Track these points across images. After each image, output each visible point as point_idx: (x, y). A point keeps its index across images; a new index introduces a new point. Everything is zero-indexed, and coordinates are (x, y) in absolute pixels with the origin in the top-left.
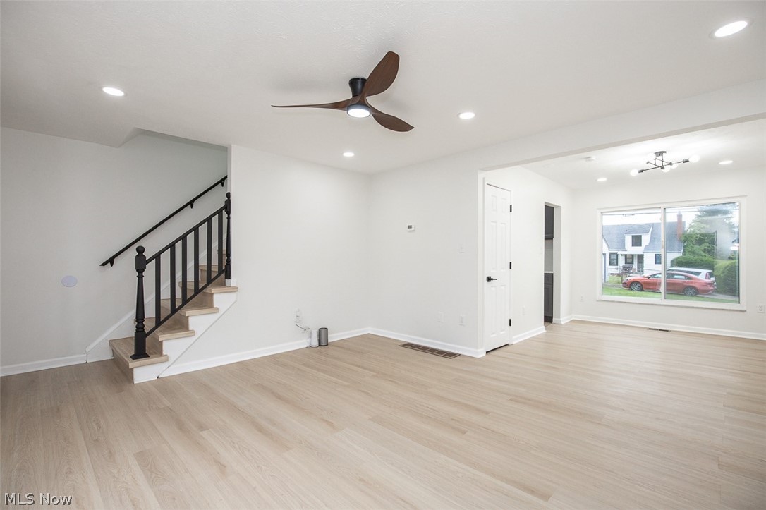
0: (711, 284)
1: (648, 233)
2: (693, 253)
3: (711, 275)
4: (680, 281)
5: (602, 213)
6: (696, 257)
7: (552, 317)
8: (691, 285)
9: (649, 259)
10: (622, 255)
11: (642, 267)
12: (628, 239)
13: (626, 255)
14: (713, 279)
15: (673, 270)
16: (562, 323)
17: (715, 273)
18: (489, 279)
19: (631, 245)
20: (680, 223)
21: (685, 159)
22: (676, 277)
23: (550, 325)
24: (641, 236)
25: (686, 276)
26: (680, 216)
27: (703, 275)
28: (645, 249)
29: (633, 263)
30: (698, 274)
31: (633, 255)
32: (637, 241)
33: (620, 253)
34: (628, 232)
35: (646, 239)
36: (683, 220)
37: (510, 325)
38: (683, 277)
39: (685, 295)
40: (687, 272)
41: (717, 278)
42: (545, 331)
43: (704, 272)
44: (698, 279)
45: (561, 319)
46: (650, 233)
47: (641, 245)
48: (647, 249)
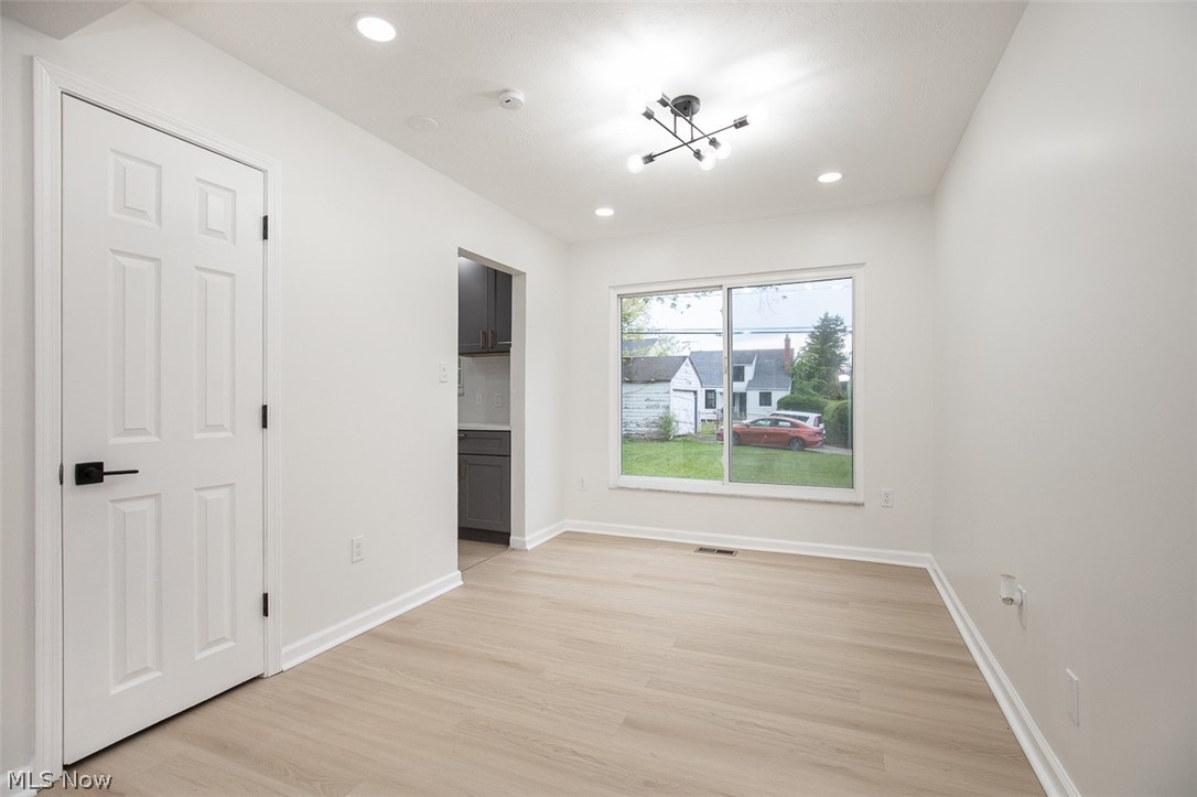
0: (819, 433)
1: (751, 363)
2: (802, 391)
3: (820, 420)
4: (784, 430)
5: (621, 297)
6: (805, 397)
7: (509, 534)
8: (797, 435)
9: (753, 398)
11: (745, 410)
14: (822, 426)
15: (778, 415)
16: (529, 547)
17: (825, 418)
18: (89, 474)
20: (788, 350)
21: (738, 116)
22: (781, 423)
23: (491, 559)
24: (743, 367)
25: (792, 423)
26: (787, 341)
27: (811, 421)
28: (748, 385)
30: (805, 419)
32: (738, 375)
33: (718, 390)
35: (749, 372)
36: (791, 347)
37: (266, 613)
38: (789, 424)
39: (790, 449)
40: (794, 417)
41: (827, 424)
42: (462, 583)
43: (813, 416)
44: (807, 428)
45: (527, 538)
46: (754, 363)
47: (743, 380)
48: (751, 385)
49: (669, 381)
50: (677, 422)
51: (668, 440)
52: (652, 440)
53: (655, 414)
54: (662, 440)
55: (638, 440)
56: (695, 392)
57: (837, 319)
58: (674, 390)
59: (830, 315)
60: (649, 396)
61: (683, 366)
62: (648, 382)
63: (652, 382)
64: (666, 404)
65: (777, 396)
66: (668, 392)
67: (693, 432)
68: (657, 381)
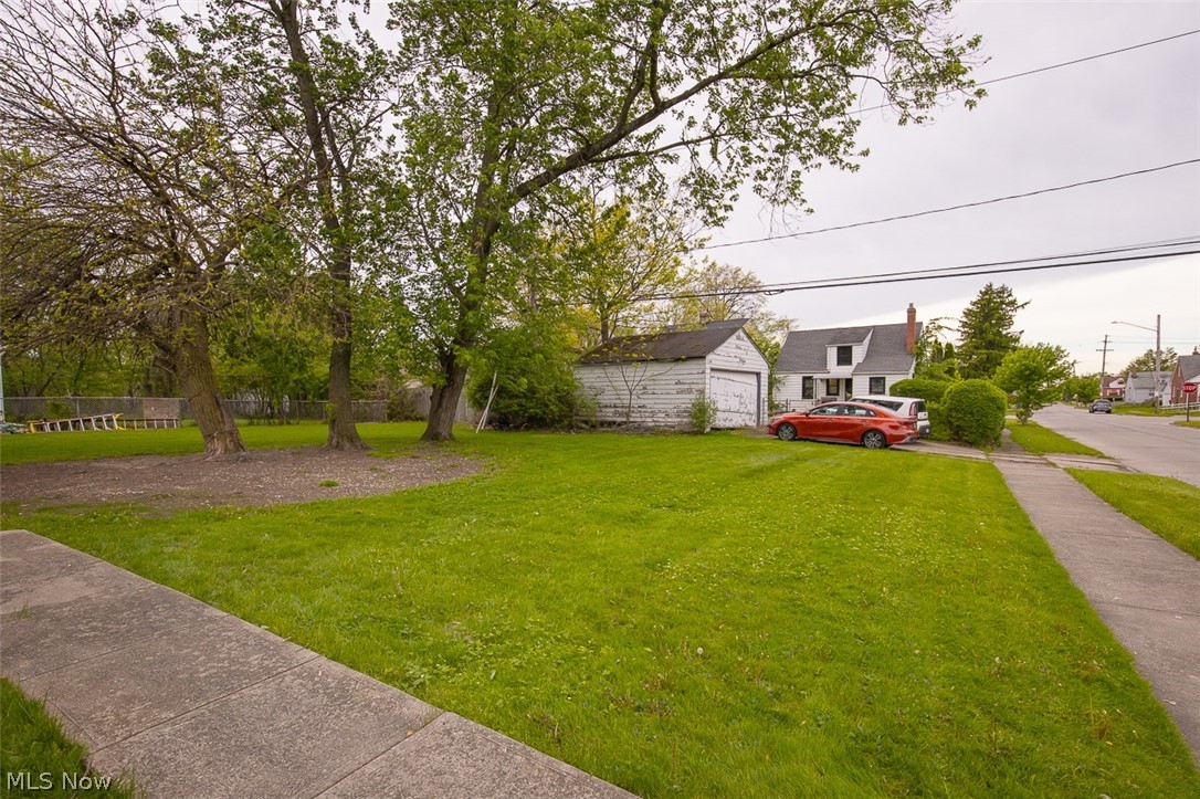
0: (907, 424)
1: (863, 341)
3: (921, 407)
4: (856, 420)
8: (874, 426)
10: (822, 380)
12: (832, 353)
13: (828, 380)
14: (921, 414)
19: (836, 362)
20: (912, 324)
22: (857, 411)
24: (851, 347)
25: (868, 410)
26: (912, 312)
27: (904, 408)
28: (856, 369)
29: (838, 394)
30: (897, 405)
31: (838, 380)
32: (845, 356)
33: (818, 377)
34: (832, 343)
35: (859, 353)
36: (917, 319)
38: (864, 412)
39: (863, 447)
44: (890, 417)
46: (867, 341)
47: (850, 363)
48: (859, 369)
49: (704, 357)
50: (716, 410)
51: (702, 433)
52: (683, 433)
53: (686, 401)
54: (695, 433)
55: (664, 433)
56: (758, 374)
57: (1003, 289)
58: (712, 369)
59: (994, 287)
60: (680, 377)
61: (732, 340)
62: (677, 360)
63: (683, 360)
64: (701, 386)
65: (890, 381)
66: (703, 372)
67: (753, 424)
68: (690, 358)
